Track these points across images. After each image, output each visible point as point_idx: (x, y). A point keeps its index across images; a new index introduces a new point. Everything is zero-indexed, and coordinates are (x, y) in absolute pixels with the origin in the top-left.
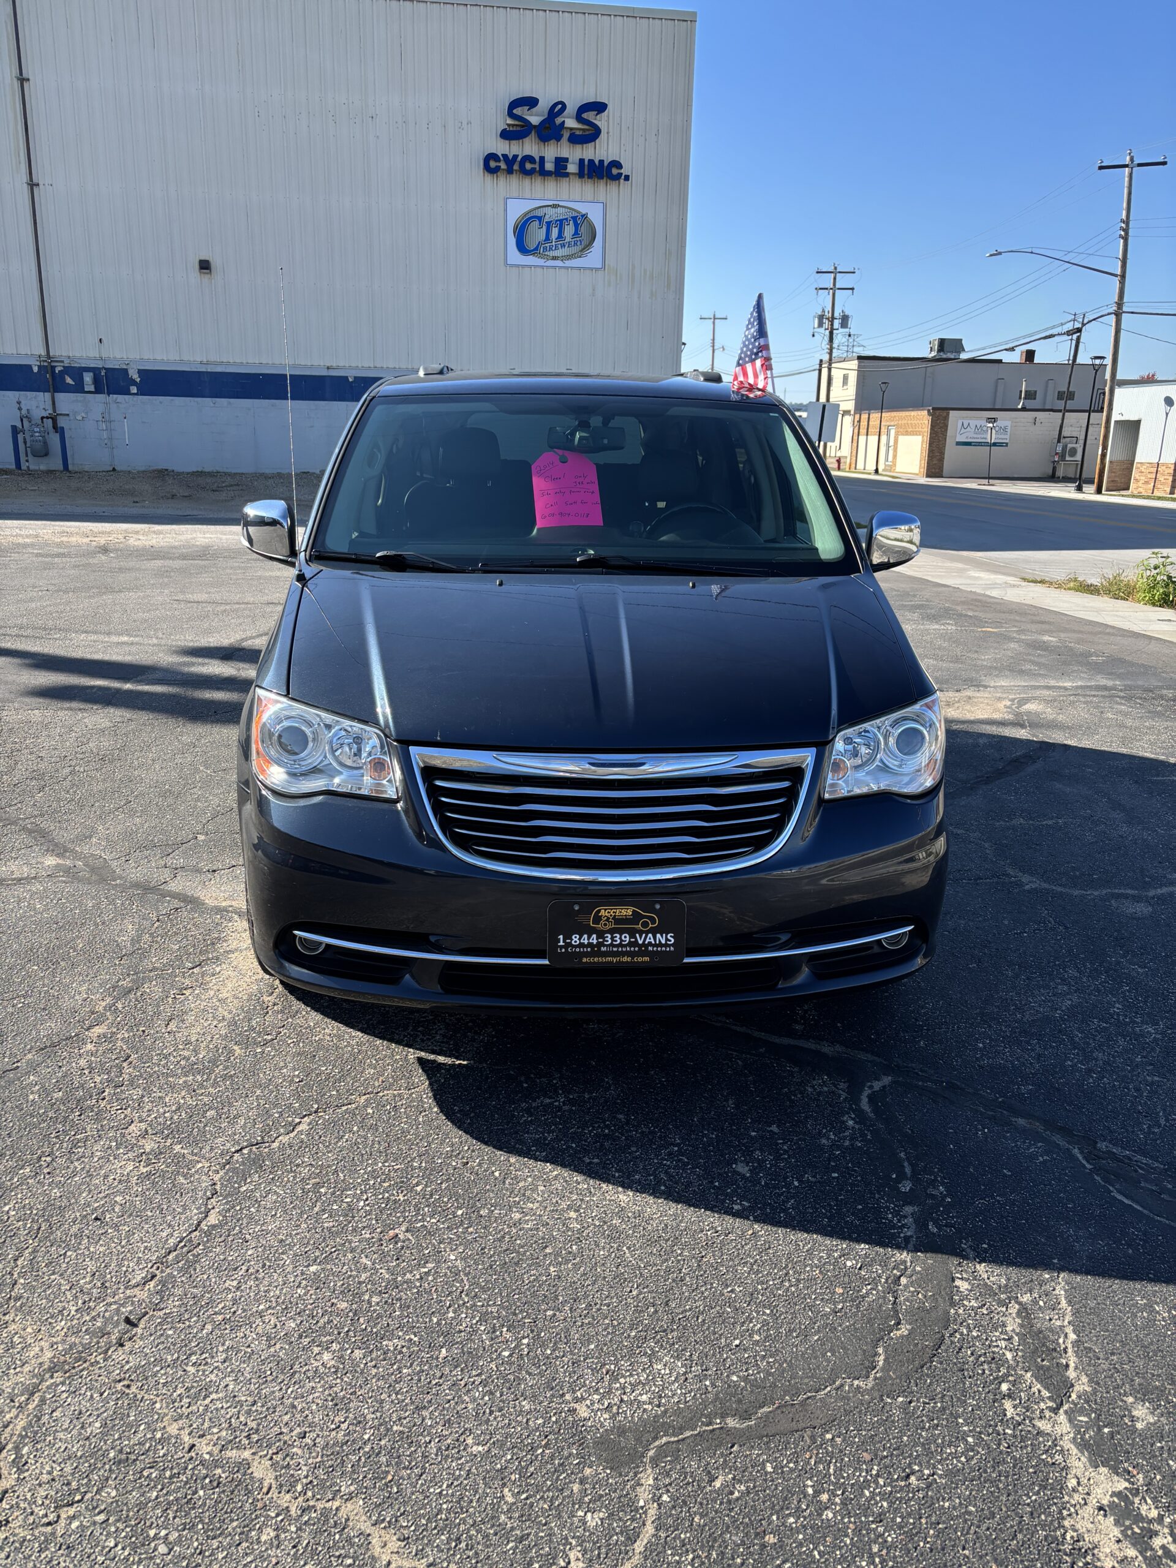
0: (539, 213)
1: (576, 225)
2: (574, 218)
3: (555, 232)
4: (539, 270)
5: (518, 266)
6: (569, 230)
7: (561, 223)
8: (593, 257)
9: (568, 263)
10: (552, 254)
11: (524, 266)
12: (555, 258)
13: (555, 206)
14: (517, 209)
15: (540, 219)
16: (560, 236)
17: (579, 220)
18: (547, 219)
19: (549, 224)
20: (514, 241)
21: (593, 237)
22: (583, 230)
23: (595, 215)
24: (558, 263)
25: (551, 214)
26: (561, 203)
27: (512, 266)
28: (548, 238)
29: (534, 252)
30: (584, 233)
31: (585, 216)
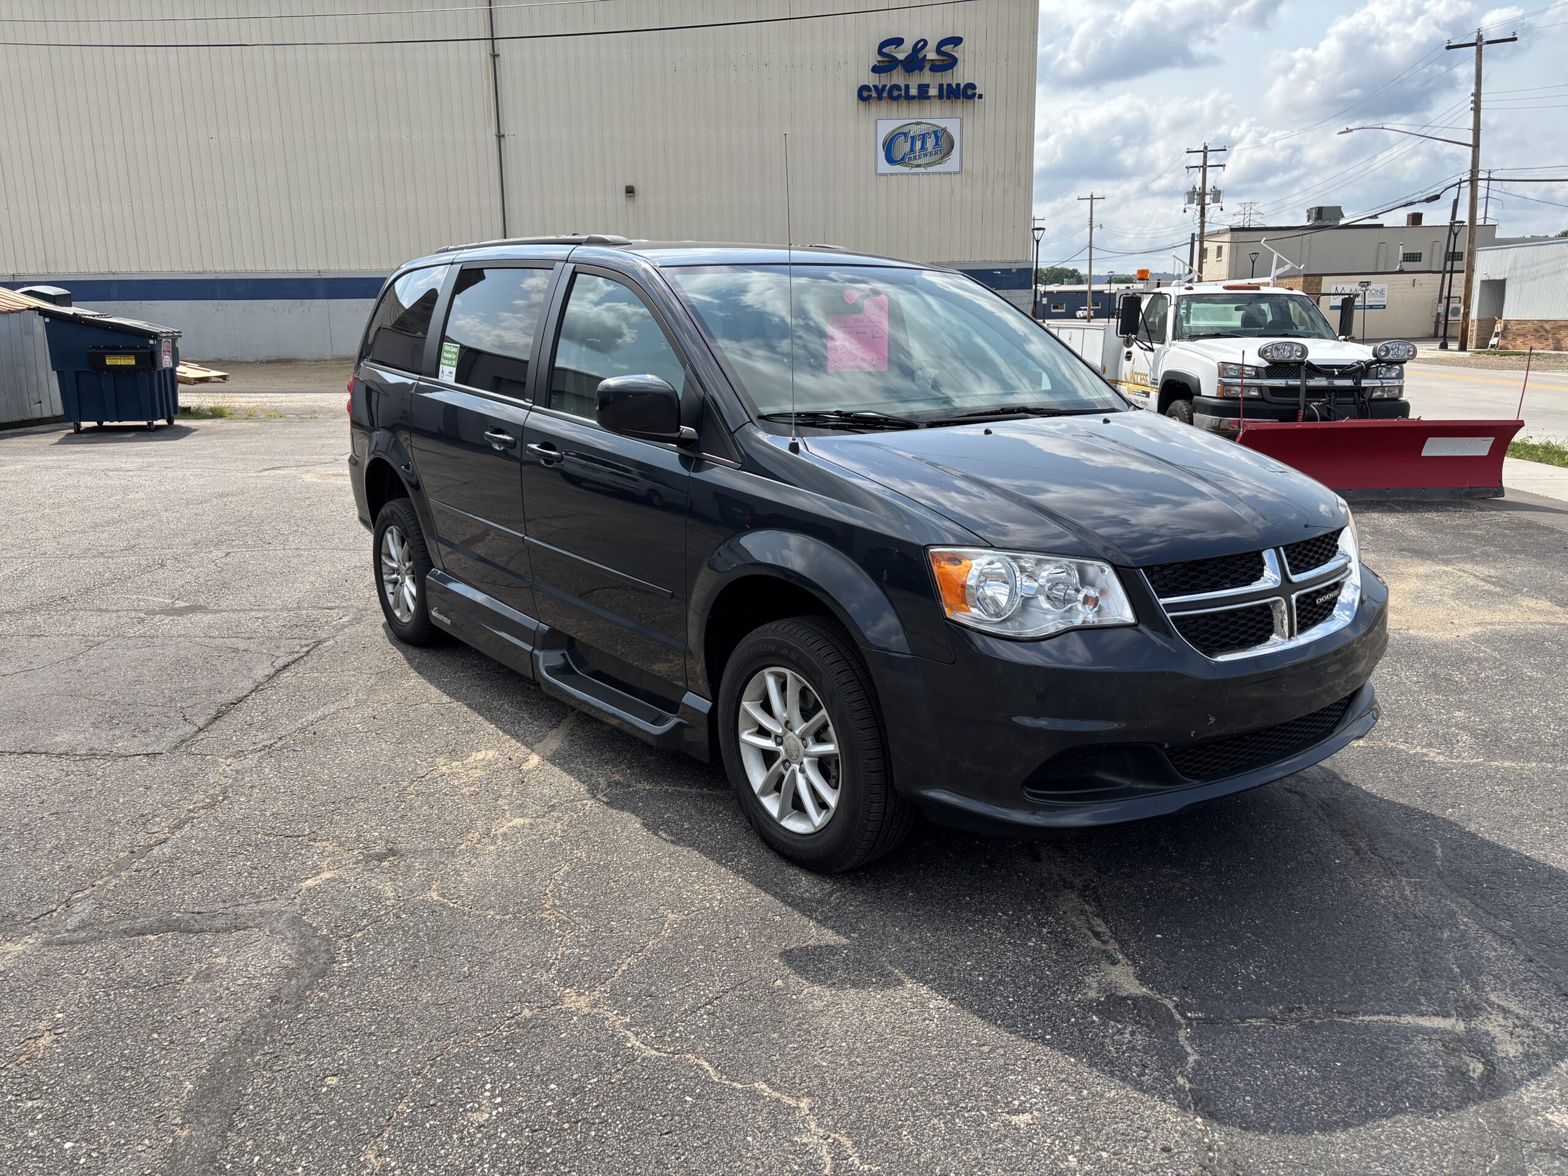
0: (905, 130)
1: (937, 138)
2: (935, 132)
3: (918, 145)
4: (905, 177)
5: (886, 175)
6: (930, 143)
7: (923, 138)
8: (952, 163)
9: (930, 169)
10: (915, 162)
11: (891, 174)
12: (918, 166)
13: (918, 124)
14: (886, 128)
15: (905, 134)
16: (923, 147)
17: (939, 134)
18: (912, 134)
19: (912, 138)
20: (884, 153)
21: (952, 147)
22: (943, 141)
23: (953, 127)
24: (922, 170)
25: (915, 130)
26: (923, 121)
27: (881, 175)
28: (912, 150)
29: (901, 162)
30: (943, 144)
31: (944, 130)
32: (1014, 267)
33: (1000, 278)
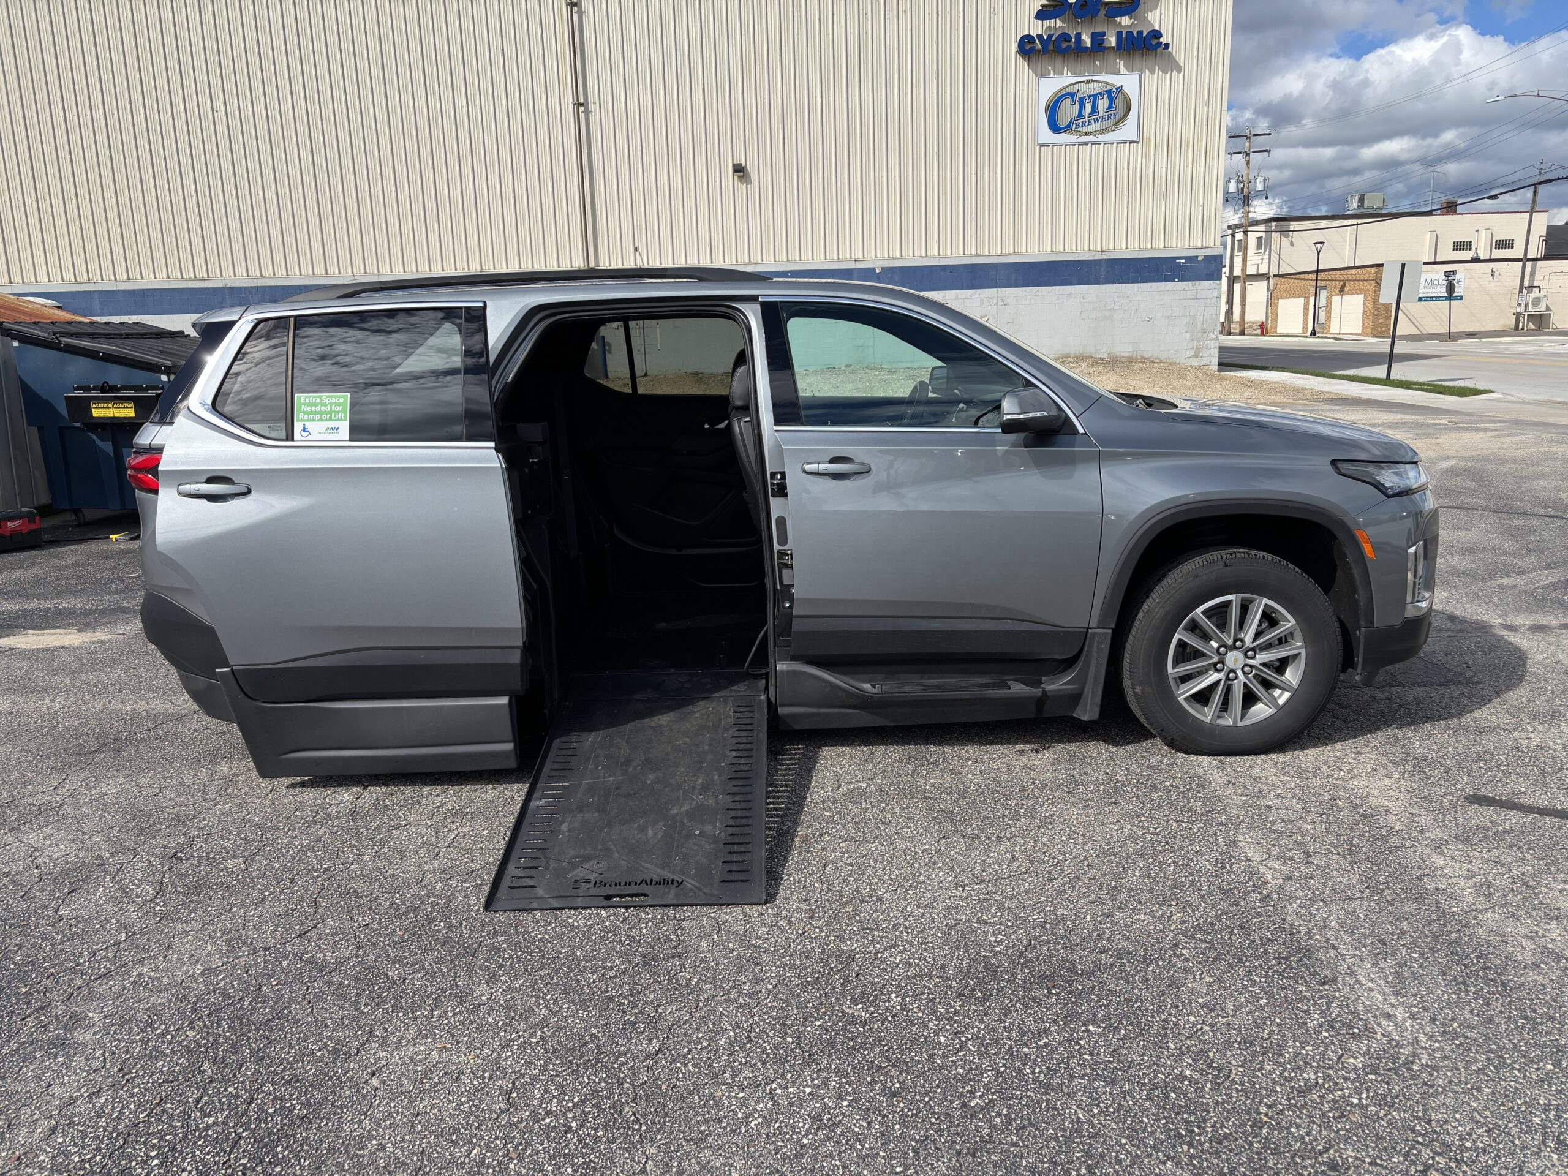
0: (1072, 90)
1: (1111, 99)
2: (1109, 93)
3: (1088, 107)
4: (1073, 147)
5: (1049, 145)
6: (1103, 104)
7: (1094, 99)
8: (1128, 130)
9: (1102, 138)
10: (1084, 129)
11: (1055, 145)
12: (1087, 134)
13: (1089, 82)
14: (1049, 88)
15: (1073, 95)
16: (1094, 111)
17: (1114, 94)
18: (1080, 95)
19: (1082, 100)
20: (1046, 119)
21: (1129, 109)
22: (1118, 103)
23: (1130, 88)
24: (1092, 138)
25: (1085, 90)
27: (1043, 145)
28: (1081, 114)
29: (1067, 129)
30: (1119, 106)
31: (1120, 90)
32: (1201, 254)
33: (1184, 268)
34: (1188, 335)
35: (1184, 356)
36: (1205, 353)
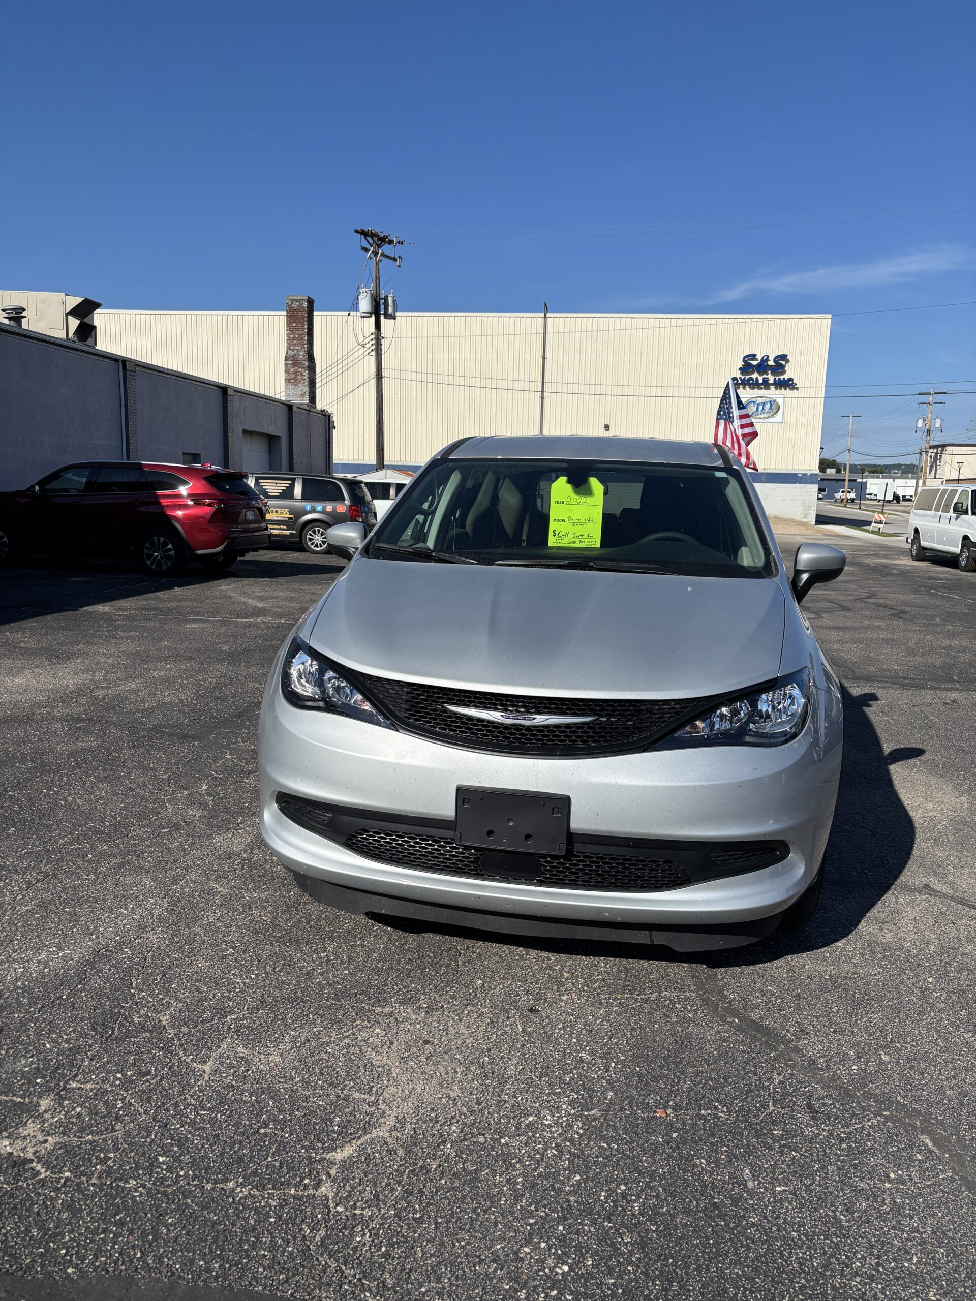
0: (754, 400)
1: (771, 404)
2: (770, 402)
3: (761, 408)
6: (767, 406)
7: (764, 404)
8: (778, 418)
9: (766, 420)
10: (758, 417)
12: (760, 418)
13: (761, 397)
14: (744, 399)
15: (754, 402)
16: (763, 409)
17: (772, 403)
18: (757, 402)
19: (758, 404)
21: (779, 409)
22: (774, 406)
23: (780, 402)
24: (762, 420)
25: (759, 400)
26: (764, 396)
28: (757, 410)
30: (774, 408)
31: (775, 401)
32: (809, 473)
33: (801, 478)
34: (802, 508)
35: (799, 517)
36: (810, 516)
